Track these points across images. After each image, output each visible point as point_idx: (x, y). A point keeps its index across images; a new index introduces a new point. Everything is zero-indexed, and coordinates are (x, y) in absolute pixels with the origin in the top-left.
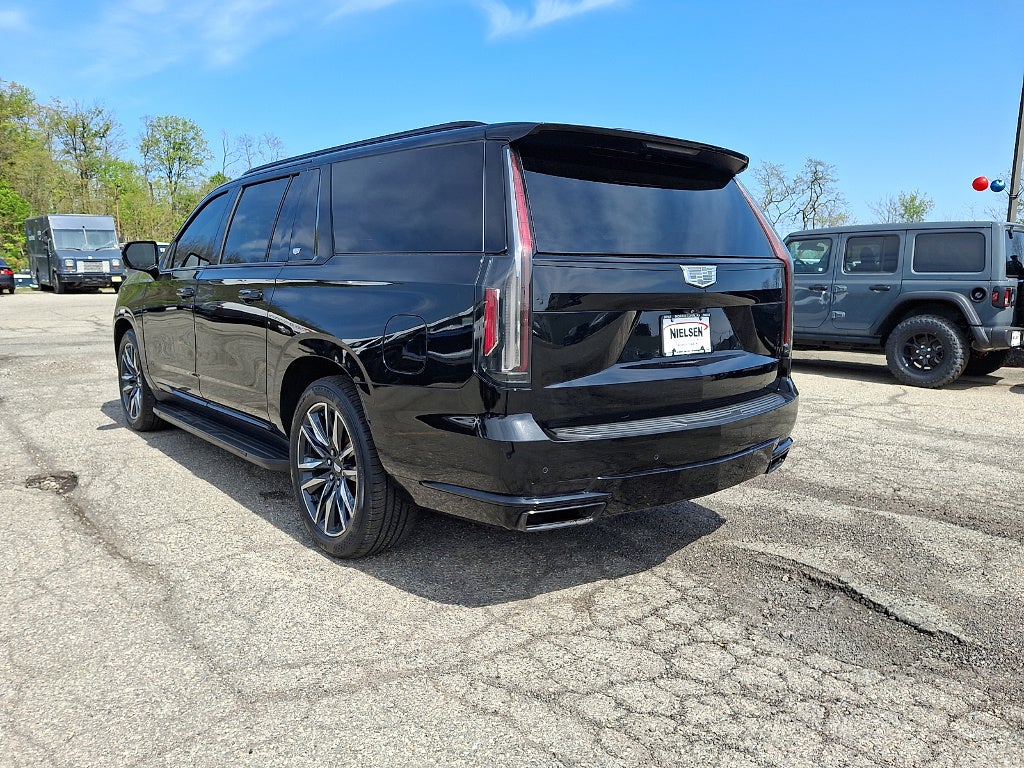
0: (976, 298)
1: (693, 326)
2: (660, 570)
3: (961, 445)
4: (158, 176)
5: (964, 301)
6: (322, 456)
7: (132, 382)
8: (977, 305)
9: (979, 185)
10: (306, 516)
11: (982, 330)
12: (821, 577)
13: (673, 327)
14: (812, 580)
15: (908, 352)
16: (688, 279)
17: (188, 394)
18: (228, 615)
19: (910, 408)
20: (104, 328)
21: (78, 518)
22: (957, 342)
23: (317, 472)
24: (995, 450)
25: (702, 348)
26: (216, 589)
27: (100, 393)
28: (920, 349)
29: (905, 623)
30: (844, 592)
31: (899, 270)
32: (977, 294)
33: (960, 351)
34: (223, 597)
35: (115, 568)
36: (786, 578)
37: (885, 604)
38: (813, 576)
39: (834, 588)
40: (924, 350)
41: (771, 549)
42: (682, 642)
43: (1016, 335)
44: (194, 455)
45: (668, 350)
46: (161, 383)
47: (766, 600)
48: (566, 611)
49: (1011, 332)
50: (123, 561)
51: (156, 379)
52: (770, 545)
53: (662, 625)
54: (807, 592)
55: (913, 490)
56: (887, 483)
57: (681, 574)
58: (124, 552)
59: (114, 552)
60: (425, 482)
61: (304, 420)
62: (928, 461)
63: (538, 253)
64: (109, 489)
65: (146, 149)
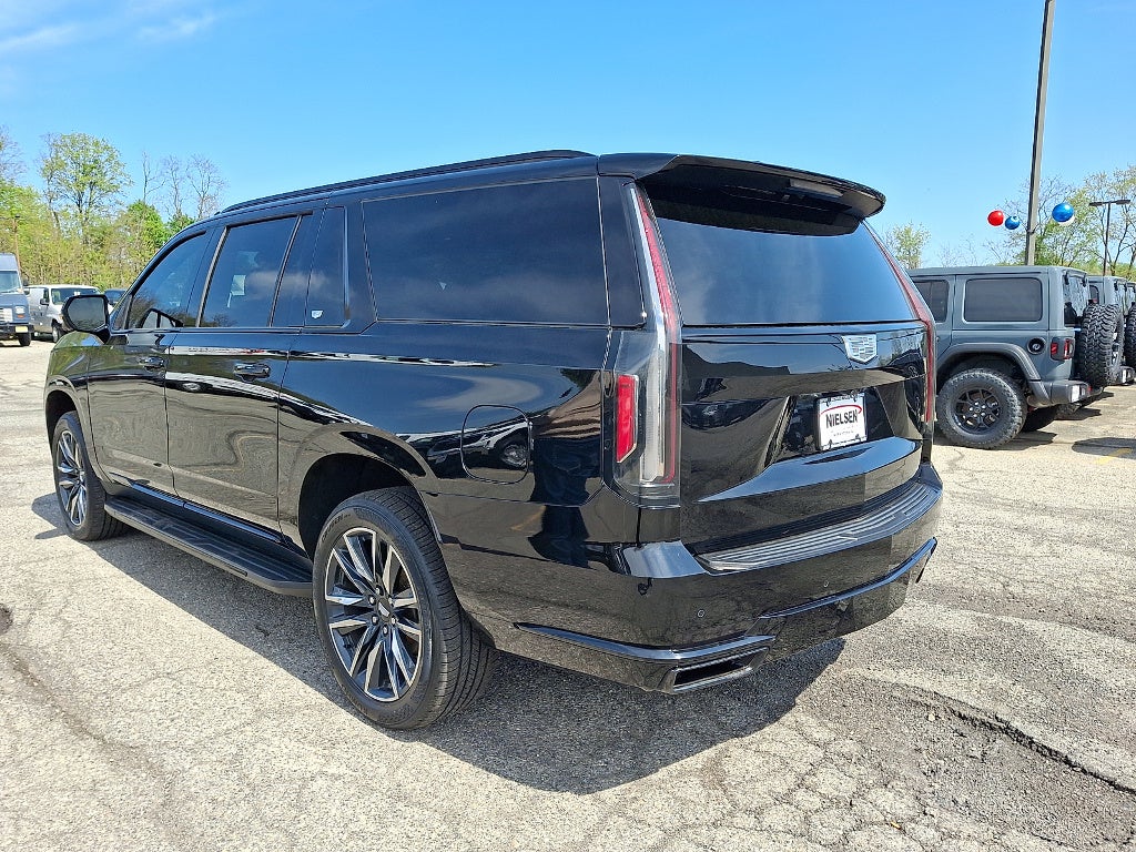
0: (1033, 350)
1: (848, 409)
2: (788, 718)
3: (1049, 522)
4: (65, 204)
5: (1021, 353)
6: (362, 591)
7: (71, 476)
8: (1035, 357)
9: (994, 220)
10: (336, 663)
11: (1041, 386)
12: (973, 714)
13: (829, 413)
14: (964, 718)
15: (960, 409)
16: (850, 353)
17: (148, 488)
18: (256, 824)
19: (977, 475)
20: (12, 392)
21: (19, 676)
22: (1015, 398)
23: (353, 611)
24: (1086, 528)
25: (857, 437)
26: (231, 784)
27: (22, 484)
28: (974, 406)
29: (1096, 776)
30: (1007, 733)
31: (949, 318)
32: (1034, 345)
33: (1018, 408)
34: (242, 795)
35: (86, 756)
36: (932, 718)
37: (1064, 751)
38: (963, 713)
39: (992, 728)
40: (977, 409)
41: (904, 677)
42: (848, 826)
43: (1076, 389)
44: (160, 571)
45: (824, 442)
46: (114, 474)
47: (918, 750)
48: (693, 789)
49: (1070, 387)
50: (94, 743)
51: (108, 469)
52: (902, 673)
53: (816, 802)
54: (962, 735)
55: (1022, 582)
56: (994, 576)
57: (812, 721)
58: (93, 728)
59: (80, 729)
60: (521, 624)
61: (336, 541)
62: (1023, 545)
63: (684, 326)
64: (57, 628)
65: (50, 172)
